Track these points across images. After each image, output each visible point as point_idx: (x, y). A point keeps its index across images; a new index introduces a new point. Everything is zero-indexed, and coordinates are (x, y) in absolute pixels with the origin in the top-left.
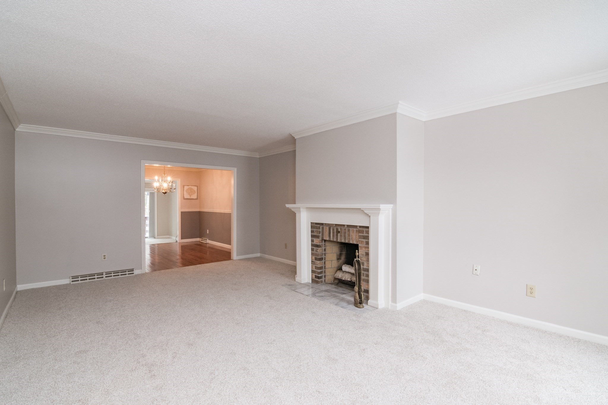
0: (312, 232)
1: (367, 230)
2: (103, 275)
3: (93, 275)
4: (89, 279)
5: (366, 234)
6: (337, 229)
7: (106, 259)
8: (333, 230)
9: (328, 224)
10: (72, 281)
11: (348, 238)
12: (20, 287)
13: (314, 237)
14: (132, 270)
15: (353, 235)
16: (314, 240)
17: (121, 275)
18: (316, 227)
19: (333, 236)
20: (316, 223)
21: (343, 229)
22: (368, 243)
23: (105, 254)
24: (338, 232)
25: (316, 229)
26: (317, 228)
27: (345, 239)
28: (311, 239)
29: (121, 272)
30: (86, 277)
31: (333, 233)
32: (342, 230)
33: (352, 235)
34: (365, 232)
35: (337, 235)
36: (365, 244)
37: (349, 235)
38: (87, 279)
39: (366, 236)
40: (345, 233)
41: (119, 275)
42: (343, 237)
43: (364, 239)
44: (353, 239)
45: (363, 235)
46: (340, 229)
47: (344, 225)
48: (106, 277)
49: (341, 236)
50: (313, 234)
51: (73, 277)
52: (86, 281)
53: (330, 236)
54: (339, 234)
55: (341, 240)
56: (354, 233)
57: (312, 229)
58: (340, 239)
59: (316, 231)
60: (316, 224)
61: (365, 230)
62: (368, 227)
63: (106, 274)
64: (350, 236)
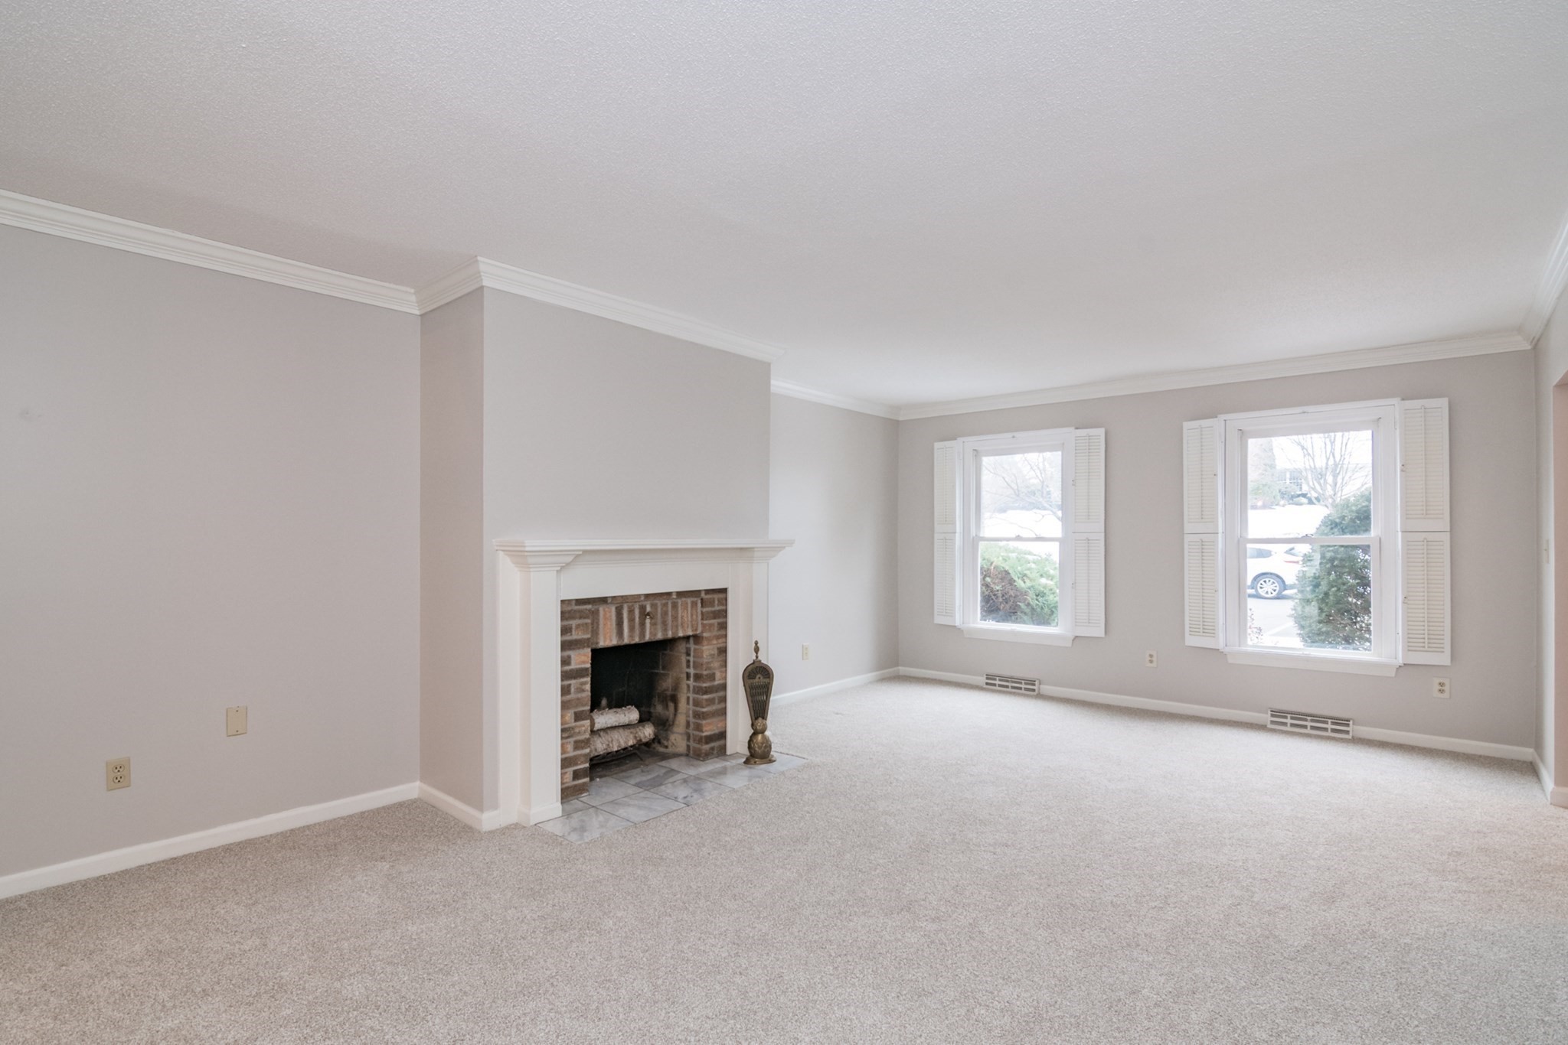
0: (565, 630)
1: (721, 596)
5: (718, 605)
6: (643, 608)
8: (631, 612)
9: (622, 597)
11: (672, 626)
13: (570, 649)
15: (685, 616)
16: (573, 656)
18: (578, 615)
19: (632, 629)
20: (577, 600)
21: (659, 604)
22: (723, 626)
24: (644, 614)
25: (580, 618)
26: (582, 615)
27: (665, 630)
28: (562, 657)
31: (631, 620)
32: (656, 609)
33: (682, 617)
34: (716, 602)
35: (642, 624)
36: (716, 629)
37: (675, 618)
39: (719, 611)
40: (665, 613)
42: (659, 627)
43: (715, 618)
44: (686, 626)
45: (713, 609)
46: (652, 606)
47: (669, 594)
49: (653, 624)
50: (568, 638)
53: (620, 633)
54: (648, 621)
55: (655, 635)
56: (687, 610)
57: (566, 623)
58: (651, 633)
59: (578, 626)
60: (579, 602)
61: (716, 596)
62: (724, 591)
64: (677, 621)
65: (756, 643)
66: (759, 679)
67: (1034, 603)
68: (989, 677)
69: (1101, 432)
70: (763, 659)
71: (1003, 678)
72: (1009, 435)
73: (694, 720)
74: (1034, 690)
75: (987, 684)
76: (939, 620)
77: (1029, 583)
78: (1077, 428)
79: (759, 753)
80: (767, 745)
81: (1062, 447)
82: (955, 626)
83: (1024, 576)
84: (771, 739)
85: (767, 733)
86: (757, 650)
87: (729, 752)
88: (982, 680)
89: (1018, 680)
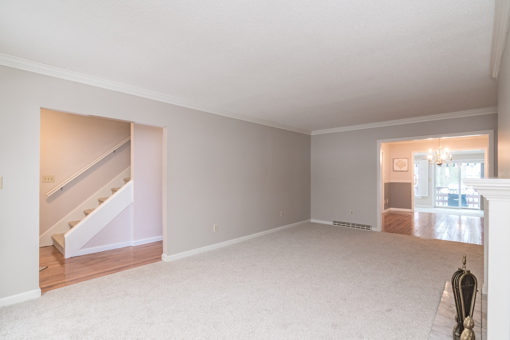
2: (350, 225)
3: (344, 223)
4: (342, 225)
7: (353, 214)
10: (334, 224)
12: (312, 221)
14: (369, 227)
17: (361, 228)
23: (352, 211)
29: (361, 226)
30: (341, 223)
38: (341, 225)
41: (360, 228)
48: (352, 227)
51: (334, 222)
52: (340, 226)
63: (352, 225)
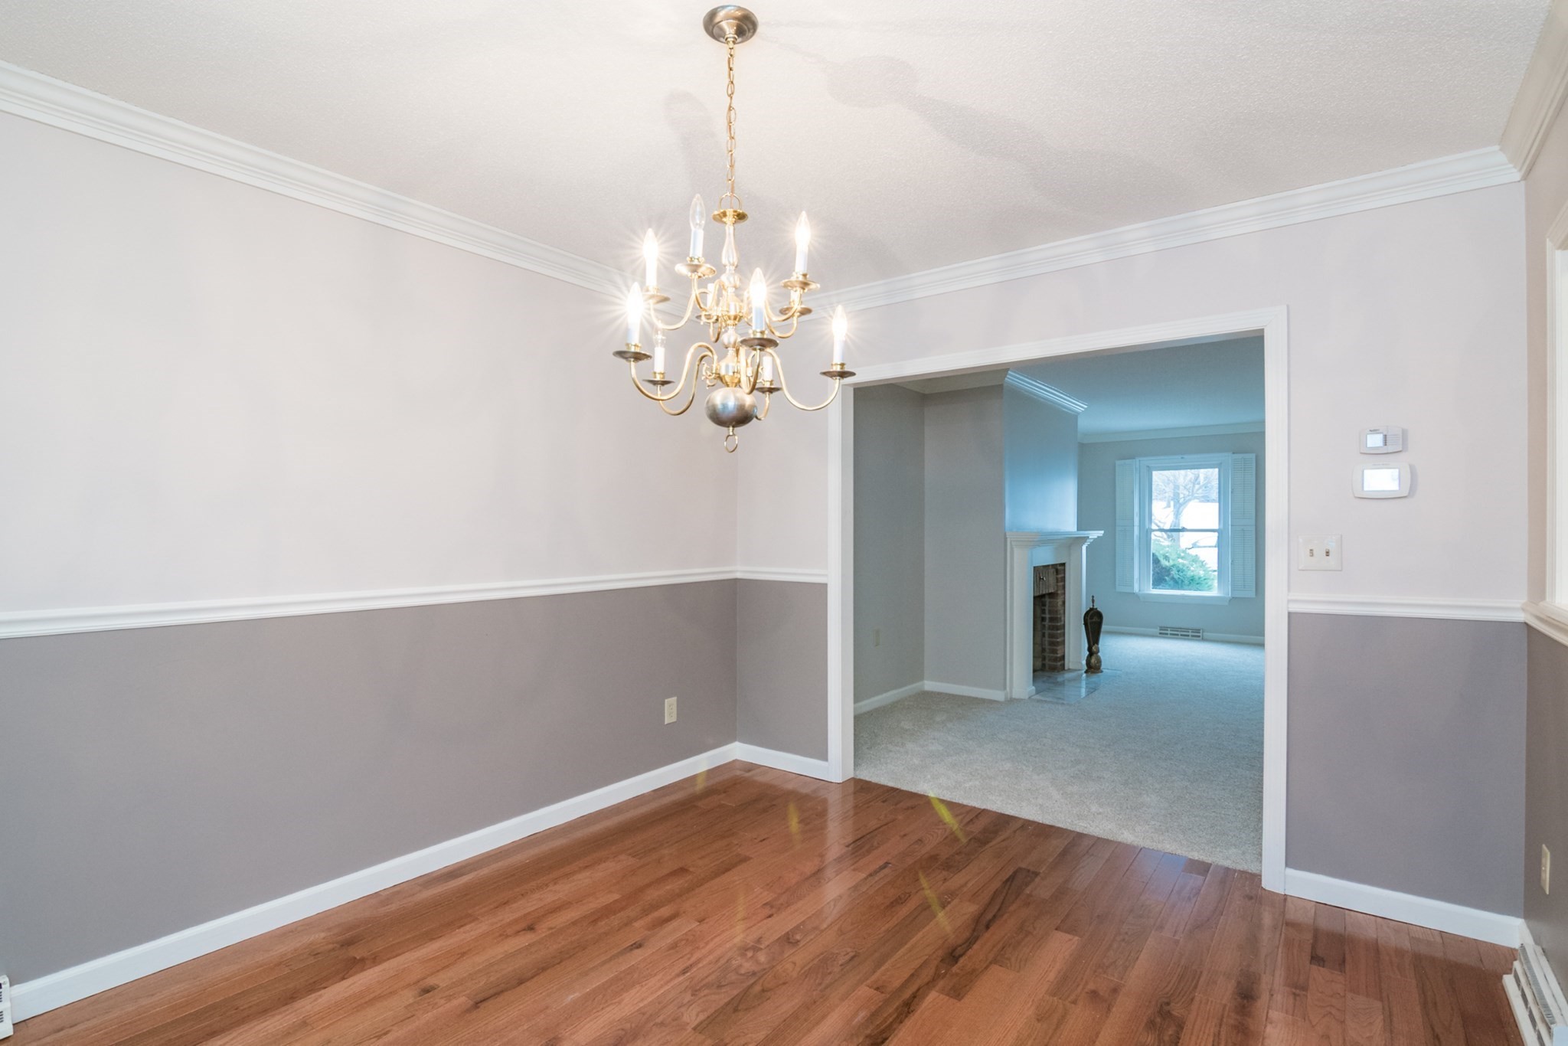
1: (1063, 568)
5: (1062, 574)
15: (1051, 580)
22: (1064, 587)
34: (1061, 572)
36: (1060, 589)
39: (1062, 577)
43: (1060, 582)
44: (1051, 586)
56: (1052, 577)
62: (1063, 565)
65: (1093, 597)
66: (1095, 619)
67: (1176, 577)
68: (1162, 628)
69: (1253, 456)
70: (1099, 606)
71: (1173, 629)
72: (1179, 457)
73: (1049, 647)
74: (1199, 636)
75: (1160, 633)
76: (1120, 589)
77: (1171, 563)
78: (1234, 453)
79: (1093, 667)
80: (1099, 661)
81: (1219, 466)
82: (1134, 593)
83: (1166, 558)
84: (1102, 658)
85: (1099, 654)
86: (1093, 601)
87: (1066, 668)
88: (1157, 631)
89: (1187, 630)
